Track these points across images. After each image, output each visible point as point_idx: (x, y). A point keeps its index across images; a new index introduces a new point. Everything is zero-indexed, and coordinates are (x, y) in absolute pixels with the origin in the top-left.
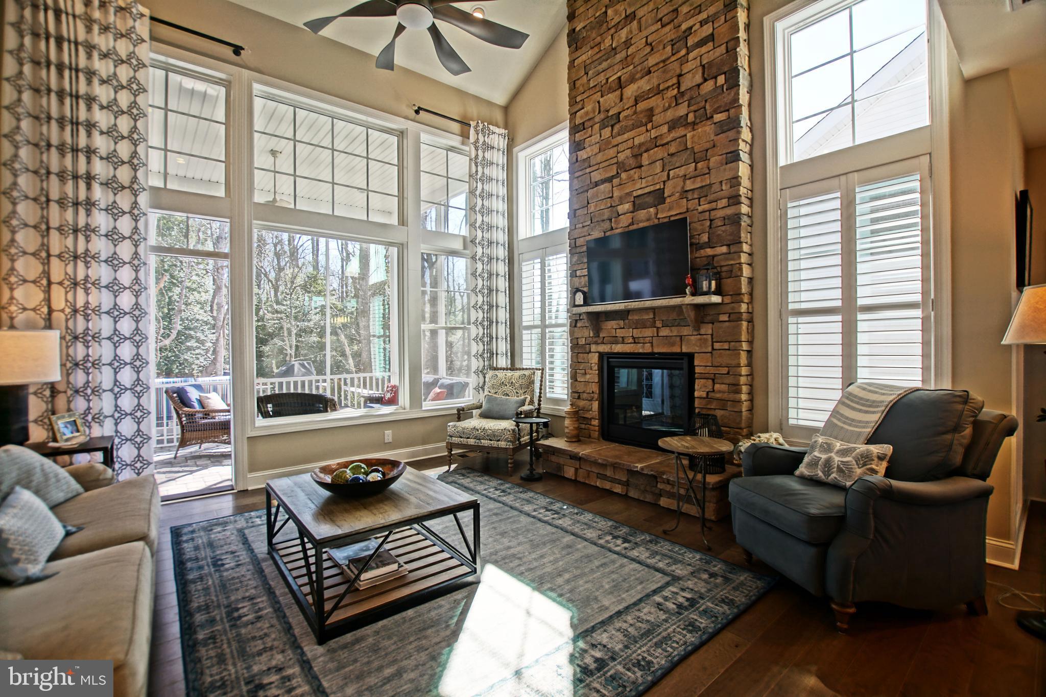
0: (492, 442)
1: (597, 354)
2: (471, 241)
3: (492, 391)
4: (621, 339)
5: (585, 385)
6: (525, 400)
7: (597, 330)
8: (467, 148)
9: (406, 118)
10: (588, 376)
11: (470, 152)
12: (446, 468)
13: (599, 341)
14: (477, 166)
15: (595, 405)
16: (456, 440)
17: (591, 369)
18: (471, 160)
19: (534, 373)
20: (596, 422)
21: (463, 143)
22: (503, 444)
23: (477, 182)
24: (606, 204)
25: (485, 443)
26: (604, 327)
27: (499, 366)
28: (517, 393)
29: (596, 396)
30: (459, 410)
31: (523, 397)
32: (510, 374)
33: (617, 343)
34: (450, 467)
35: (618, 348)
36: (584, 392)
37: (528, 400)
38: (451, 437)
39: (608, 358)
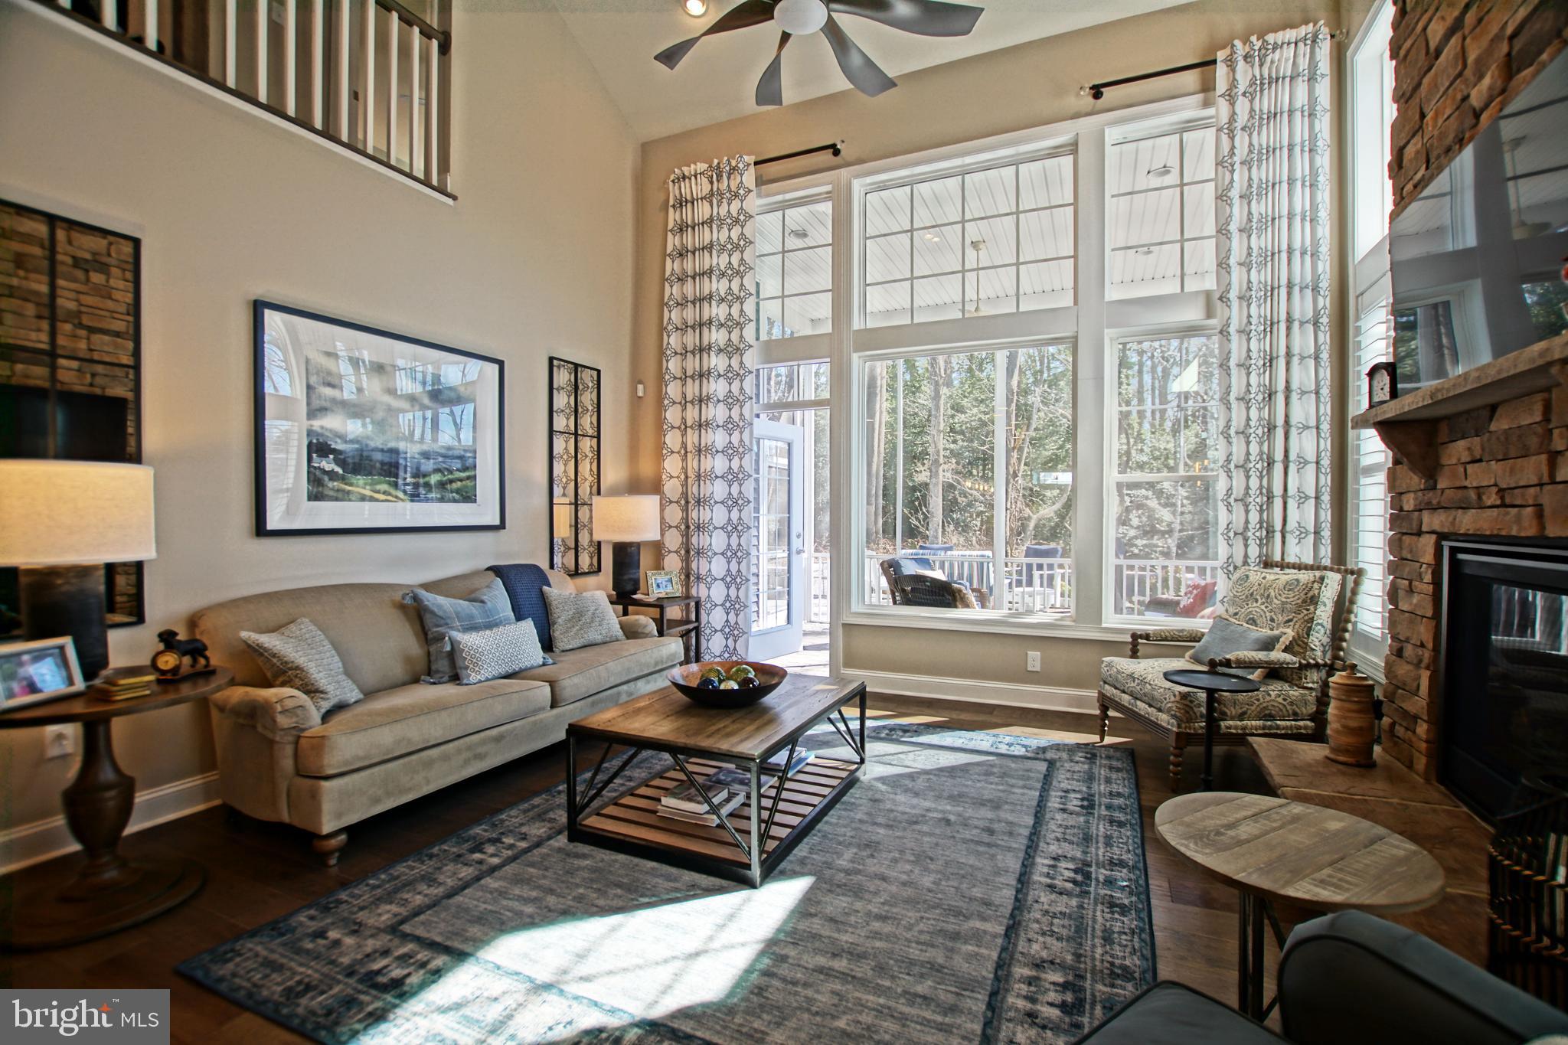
0: (1150, 710)
1: (1434, 537)
2: (1220, 299)
3: (1232, 610)
4: (1473, 495)
5: (1411, 622)
6: (1277, 639)
7: (1429, 469)
8: (1211, 111)
9: (1076, 116)
10: (1415, 599)
11: (1217, 116)
12: (1096, 738)
13: (1434, 502)
14: (1232, 138)
15: (1425, 676)
16: (1109, 690)
17: (1421, 580)
18: (1220, 130)
19: (1322, 579)
20: (1422, 729)
21: (1206, 104)
22: (1164, 719)
23: (1232, 172)
24: (1454, 99)
25: (1142, 707)
26: (1445, 461)
27: (1291, 559)
28: (1272, 620)
29: (1427, 655)
30: (1135, 636)
31: (1276, 632)
32: (1273, 577)
33: (1465, 507)
34: (1102, 739)
35: (1468, 521)
36: (1407, 641)
37: (1285, 641)
38: (1105, 683)
39: (1454, 551)
